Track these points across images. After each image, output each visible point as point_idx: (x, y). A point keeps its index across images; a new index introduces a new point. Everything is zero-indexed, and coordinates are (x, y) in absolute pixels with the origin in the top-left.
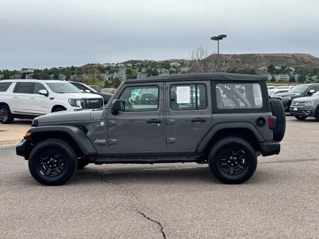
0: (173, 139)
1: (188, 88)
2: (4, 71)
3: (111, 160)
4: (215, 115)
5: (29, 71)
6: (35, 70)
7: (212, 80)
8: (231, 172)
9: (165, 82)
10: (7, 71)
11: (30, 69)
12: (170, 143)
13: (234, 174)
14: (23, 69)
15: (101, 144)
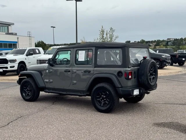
0: (75, 82)
1: (84, 52)
2: (157, 40)
3: (49, 91)
4: (96, 69)
5: (171, 40)
6: (175, 39)
7: (96, 47)
8: (102, 105)
9: (74, 48)
10: (159, 40)
11: (172, 39)
12: (74, 84)
13: (103, 106)
14: (168, 39)
15: (47, 82)
